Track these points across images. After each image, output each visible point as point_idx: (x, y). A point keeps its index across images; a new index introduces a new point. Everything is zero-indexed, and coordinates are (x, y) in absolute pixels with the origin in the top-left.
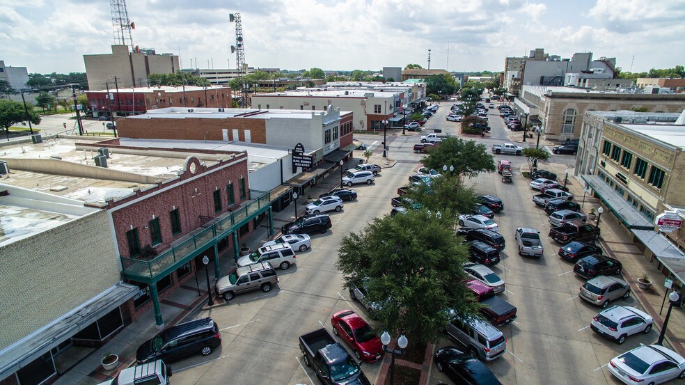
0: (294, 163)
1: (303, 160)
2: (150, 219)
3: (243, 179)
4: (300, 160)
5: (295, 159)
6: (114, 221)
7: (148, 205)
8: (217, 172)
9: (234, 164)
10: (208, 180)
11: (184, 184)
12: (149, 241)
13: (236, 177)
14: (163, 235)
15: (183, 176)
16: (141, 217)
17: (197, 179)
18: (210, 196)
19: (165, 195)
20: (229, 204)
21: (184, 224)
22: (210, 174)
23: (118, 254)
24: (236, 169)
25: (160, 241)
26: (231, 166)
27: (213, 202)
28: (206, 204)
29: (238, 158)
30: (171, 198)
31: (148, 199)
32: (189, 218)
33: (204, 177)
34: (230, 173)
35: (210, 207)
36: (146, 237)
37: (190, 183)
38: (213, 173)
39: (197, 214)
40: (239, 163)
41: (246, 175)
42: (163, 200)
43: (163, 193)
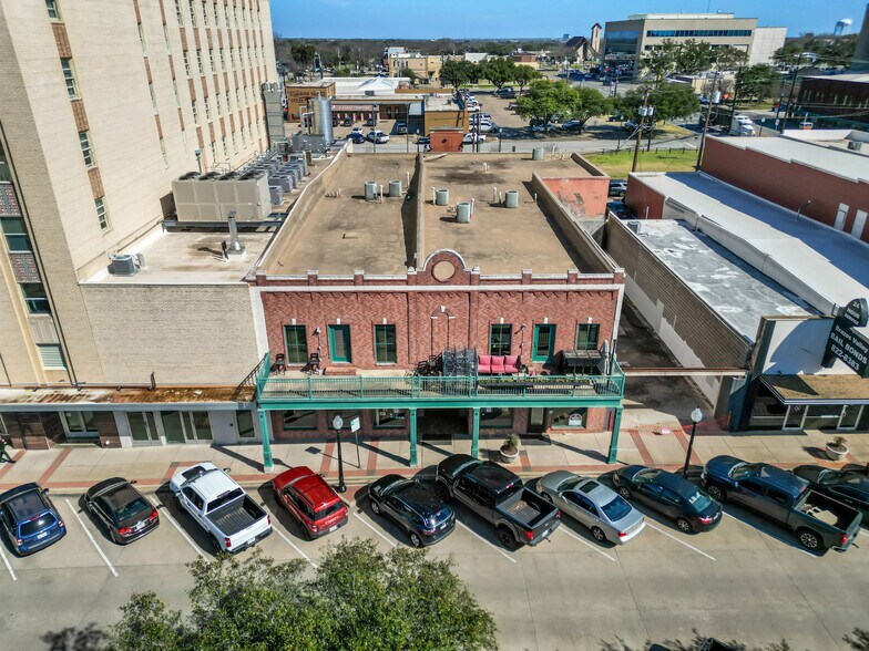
0: (831, 342)
1: (851, 343)
2: (331, 322)
3: (596, 326)
4: (846, 341)
5: (837, 333)
6: (265, 305)
7: (330, 302)
8: (508, 293)
9: (569, 291)
10: (479, 301)
11: (413, 291)
12: (325, 352)
13: (572, 316)
14: (354, 353)
15: (413, 278)
16: (314, 314)
17: (448, 292)
18: (479, 329)
19: (368, 297)
20: (535, 358)
21: (403, 353)
22: (486, 292)
23: (266, 348)
24: (575, 301)
25: (349, 359)
26: (555, 291)
27: (486, 340)
28: (466, 338)
29: (585, 281)
30: (379, 305)
31: (330, 293)
32: (418, 347)
33: (470, 293)
34: (550, 304)
35: (477, 347)
36: (319, 344)
37: (429, 293)
38: (496, 292)
39: (438, 347)
40: (589, 292)
41: (608, 321)
42: (362, 303)
43: (363, 292)
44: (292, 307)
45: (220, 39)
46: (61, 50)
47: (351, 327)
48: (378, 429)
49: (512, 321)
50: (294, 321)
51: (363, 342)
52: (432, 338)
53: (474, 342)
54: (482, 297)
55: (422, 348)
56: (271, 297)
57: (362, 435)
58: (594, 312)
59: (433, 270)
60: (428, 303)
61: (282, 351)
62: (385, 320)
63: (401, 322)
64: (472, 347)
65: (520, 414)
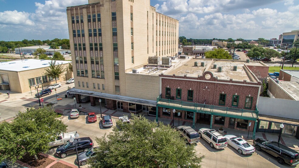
2: (177, 88)
3: (252, 97)
6: (162, 82)
7: (177, 82)
8: (226, 84)
9: (244, 86)
10: (217, 86)
11: (199, 82)
12: (175, 96)
13: (244, 93)
14: (182, 97)
15: (199, 78)
16: (173, 85)
17: (208, 83)
18: (216, 94)
19: (187, 82)
20: (232, 105)
21: (195, 99)
22: (219, 84)
23: (161, 93)
24: (245, 89)
25: (181, 98)
26: (239, 86)
27: (218, 97)
28: (212, 97)
29: (249, 83)
30: (190, 84)
31: (178, 80)
32: (199, 98)
33: (215, 83)
34: (238, 89)
35: (215, 99)
36: (173, 93)
37: (203, 82)
38: (222, 84)
39: (205, 98)
40: (250, 87)
41: (256, 97)
42: (185, 83)
43: (186, 81)
44: (168, 83)
45: (165, 29)
46: (131, 26)
47: (182, 90)
48: (186, 119)
49: (226, 93)
50: (168, 86)
51: (184, 94)
52: (203, 95)
53: (215, 98)
54: (218, 85)
55: (200, 98)
56: (164, 80)
57: (181, 120)
58: (251, 93)
59: (205, 76)
60: (203, 85)
61: (164, 94)
62: (191, 89)
63: (195, 90)
64: (214, 99)
65: (227, 121)
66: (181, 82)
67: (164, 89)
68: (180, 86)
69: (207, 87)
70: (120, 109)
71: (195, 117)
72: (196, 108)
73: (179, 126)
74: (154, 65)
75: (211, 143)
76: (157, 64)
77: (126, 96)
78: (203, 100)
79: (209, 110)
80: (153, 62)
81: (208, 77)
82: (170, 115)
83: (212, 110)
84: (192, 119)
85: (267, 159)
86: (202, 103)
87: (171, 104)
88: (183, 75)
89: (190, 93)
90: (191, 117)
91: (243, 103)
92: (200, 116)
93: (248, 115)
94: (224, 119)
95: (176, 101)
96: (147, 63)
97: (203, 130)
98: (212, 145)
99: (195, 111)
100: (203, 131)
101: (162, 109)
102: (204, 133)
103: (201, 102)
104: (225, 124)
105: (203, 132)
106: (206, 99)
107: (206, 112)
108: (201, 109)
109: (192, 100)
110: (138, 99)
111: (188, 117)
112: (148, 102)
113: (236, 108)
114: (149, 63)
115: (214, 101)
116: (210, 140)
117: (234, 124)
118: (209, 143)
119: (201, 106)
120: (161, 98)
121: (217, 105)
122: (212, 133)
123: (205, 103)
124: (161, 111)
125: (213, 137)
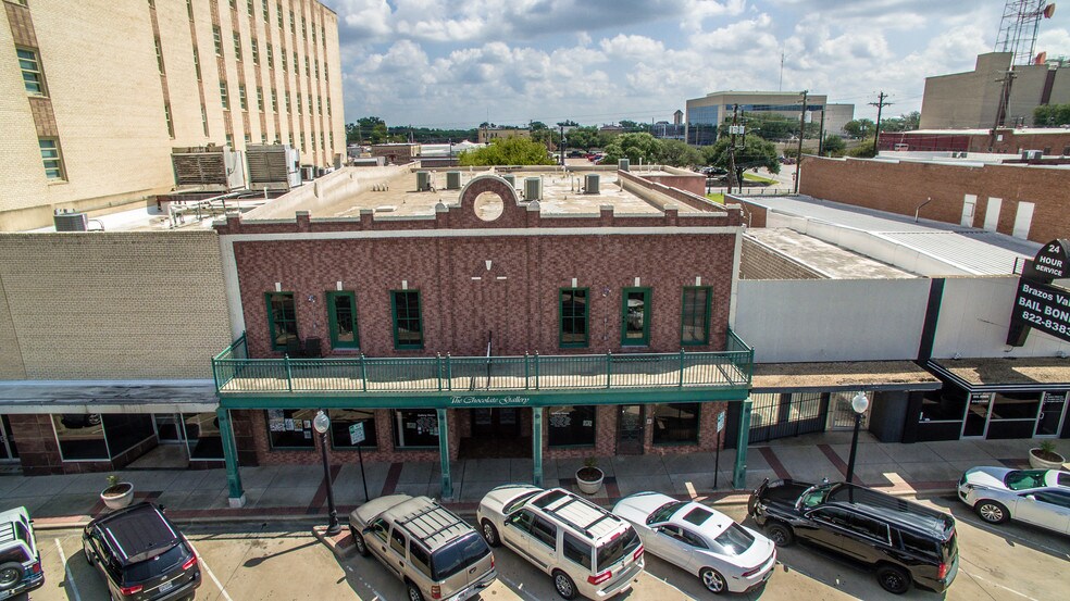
0: (1018, 310)
1: (1054, 304)
2: (329, 286)
3: (707, 290)
4: (1043, 303)
5: (1028, 296)
6: (239, 262)
7: (327, 256)
8: (582, 238)
9: (668, 236)
10: (541, 251)
11: (445, 238)
12: (322, 333)
13: (673, 274)
14: (363, 334)
15: (445, 218)
16: (306, 274)
17: (495, 239)
18: (542, 296)
19: (380, 248)
20: (624, 341)
21: (433, 334)
22: (550, 238)
23: (240, 327)
24: (676, 252)
25: (357, 343)
26: (648, 237)
27: (553, 313)
28: (523, 310)
29: (689, 221)
30: (397, 260)
31: (328, 241)
32: (454, 325)
33: (527, 239)
34: (641, 257)
35: (539, 323)
36: (313, 321)
37: (469, 239)
38: (563, 238)
39: (484, 324)
40: (695, 237)
41: (723, 283)
42: (372, 257)
43: (374, 241)
44: (274, 265)
45: (268, 34)
47: (358, 294)
48: (401, 450)
49: (589, 282)
50: (278, 286)
51: (375, 316)
52: (475, 311)
53: (537, 317)
54: (545, 246)
55: (460, 326)
56: (246, 250)
57: (379, 460)
58: (703, 268)
59: (472, 206)
60: (466, 256)
61: (263, 332)
62: (405, 283)
63: (428, 286)
64: (533, 324)
65: (606, 426)
66: (349, 254)
67: (258, 301)
68: (344, 274)
69: (489, 264)
70: (11, 459)
71: (444, 431)
72: (445, 383)
73: (367, 500)
74: (206, 188)
75: (557, 571)
76: (224, 182)
77: (26, 379)
78: (476, 334)
79: (514, 382)
80: (203, 174)
81: (489, 207)
82: (311, 442)
83: (532, 380)
84: (434, 441)
85: (835, 586)
86: (474, 354)
87: (304, 385)
88: (353, 213)
89: (407, 307)
90: (426, 434)
91: (670, 324)
92: (473, 421)
93: (704, 376)
94: (593, 417)
95: (332, 364)
96: (166, 182)
97: (498, 500)
98: (564, 586)
99: (442, 401)
100: (499, 509)
101: (260, 421)
102: (509, 521)
103: (469, 345)
104: (598, 439)
105: (505, 510)
106: (491, 326)
107: (500, 395)
108: (472, 388)
109: (418, 345)
110: (110, 383)
111: (413, 439)
112: (168, 394)
113: (640, 350)
114: (180, 182)
115: (536, 331)
116: (551, 558)
117: (638, 433)
118: (549, 571)
119: (472, 370)
120: (248, 355)
121: (551, 350)
122: (553, 513)
123: (491, 350)
124: (263, 430)
125: (566, 534)
